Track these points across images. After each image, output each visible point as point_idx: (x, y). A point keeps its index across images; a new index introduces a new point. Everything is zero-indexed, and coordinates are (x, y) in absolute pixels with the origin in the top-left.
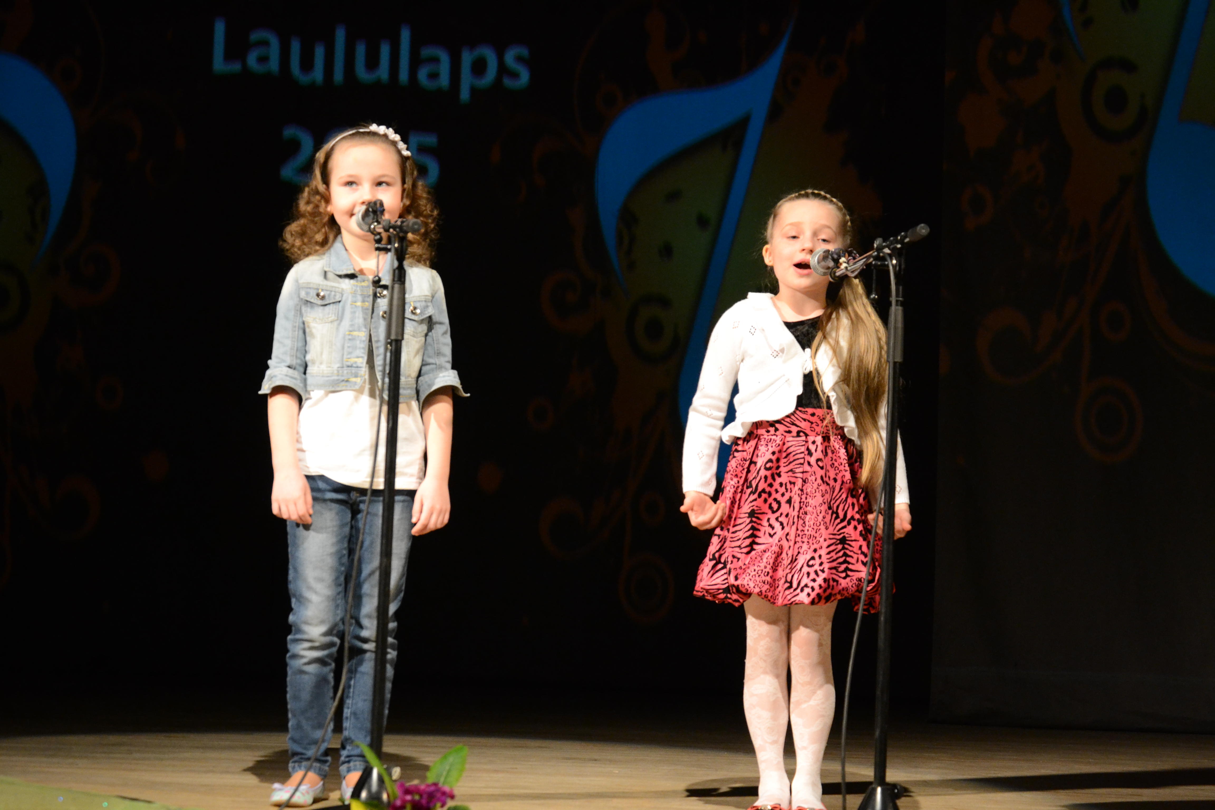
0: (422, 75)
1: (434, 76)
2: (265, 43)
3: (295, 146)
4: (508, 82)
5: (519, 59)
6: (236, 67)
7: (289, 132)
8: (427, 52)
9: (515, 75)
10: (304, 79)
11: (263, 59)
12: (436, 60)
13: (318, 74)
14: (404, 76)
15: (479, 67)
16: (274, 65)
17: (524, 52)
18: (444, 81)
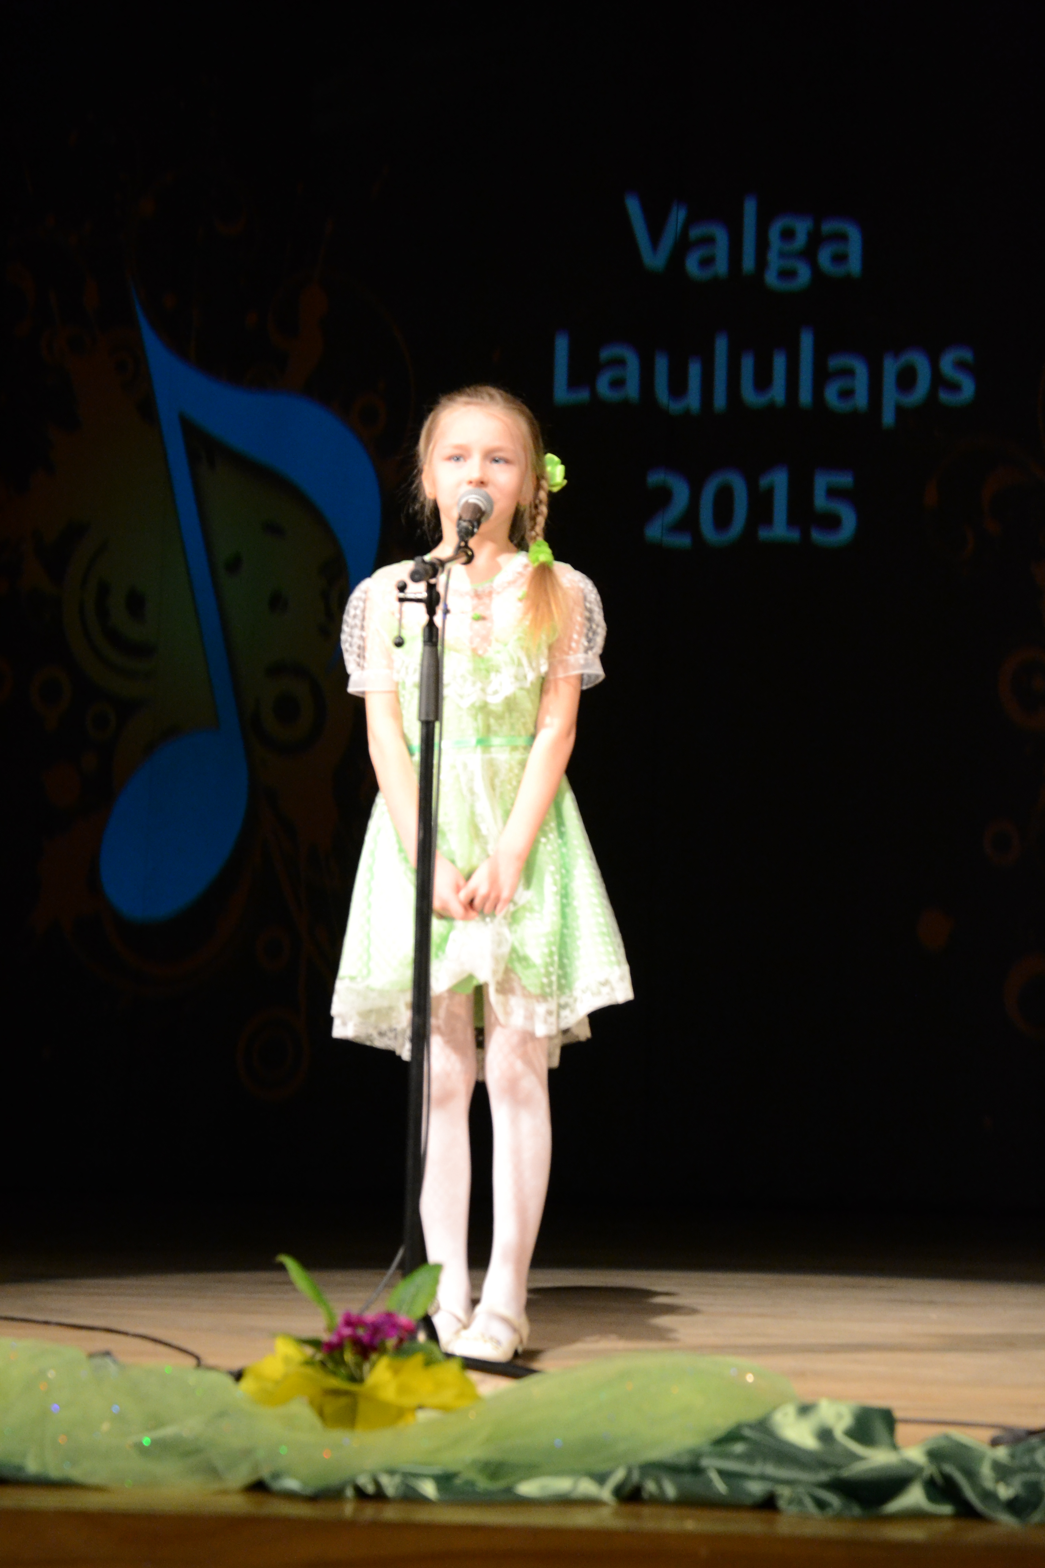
0: (831, 394)
1: (846, 394)
2: (620, 362)
3: (664, 496)
4: (945, 397)
5: (961, 365)
6: (583, 396)
7: (655, 478)
8: (835, 362)
9: (955, 387)
10: (675, 407)
11: (618, 384)
12: (849, 373)
13: (693, 400)
14: (805, 397)
15: (906, 380)
16: (632, 390)
17: (967, 355)
18: (861, 400)
